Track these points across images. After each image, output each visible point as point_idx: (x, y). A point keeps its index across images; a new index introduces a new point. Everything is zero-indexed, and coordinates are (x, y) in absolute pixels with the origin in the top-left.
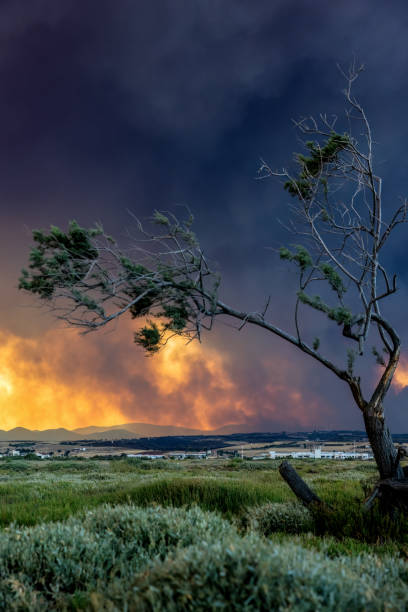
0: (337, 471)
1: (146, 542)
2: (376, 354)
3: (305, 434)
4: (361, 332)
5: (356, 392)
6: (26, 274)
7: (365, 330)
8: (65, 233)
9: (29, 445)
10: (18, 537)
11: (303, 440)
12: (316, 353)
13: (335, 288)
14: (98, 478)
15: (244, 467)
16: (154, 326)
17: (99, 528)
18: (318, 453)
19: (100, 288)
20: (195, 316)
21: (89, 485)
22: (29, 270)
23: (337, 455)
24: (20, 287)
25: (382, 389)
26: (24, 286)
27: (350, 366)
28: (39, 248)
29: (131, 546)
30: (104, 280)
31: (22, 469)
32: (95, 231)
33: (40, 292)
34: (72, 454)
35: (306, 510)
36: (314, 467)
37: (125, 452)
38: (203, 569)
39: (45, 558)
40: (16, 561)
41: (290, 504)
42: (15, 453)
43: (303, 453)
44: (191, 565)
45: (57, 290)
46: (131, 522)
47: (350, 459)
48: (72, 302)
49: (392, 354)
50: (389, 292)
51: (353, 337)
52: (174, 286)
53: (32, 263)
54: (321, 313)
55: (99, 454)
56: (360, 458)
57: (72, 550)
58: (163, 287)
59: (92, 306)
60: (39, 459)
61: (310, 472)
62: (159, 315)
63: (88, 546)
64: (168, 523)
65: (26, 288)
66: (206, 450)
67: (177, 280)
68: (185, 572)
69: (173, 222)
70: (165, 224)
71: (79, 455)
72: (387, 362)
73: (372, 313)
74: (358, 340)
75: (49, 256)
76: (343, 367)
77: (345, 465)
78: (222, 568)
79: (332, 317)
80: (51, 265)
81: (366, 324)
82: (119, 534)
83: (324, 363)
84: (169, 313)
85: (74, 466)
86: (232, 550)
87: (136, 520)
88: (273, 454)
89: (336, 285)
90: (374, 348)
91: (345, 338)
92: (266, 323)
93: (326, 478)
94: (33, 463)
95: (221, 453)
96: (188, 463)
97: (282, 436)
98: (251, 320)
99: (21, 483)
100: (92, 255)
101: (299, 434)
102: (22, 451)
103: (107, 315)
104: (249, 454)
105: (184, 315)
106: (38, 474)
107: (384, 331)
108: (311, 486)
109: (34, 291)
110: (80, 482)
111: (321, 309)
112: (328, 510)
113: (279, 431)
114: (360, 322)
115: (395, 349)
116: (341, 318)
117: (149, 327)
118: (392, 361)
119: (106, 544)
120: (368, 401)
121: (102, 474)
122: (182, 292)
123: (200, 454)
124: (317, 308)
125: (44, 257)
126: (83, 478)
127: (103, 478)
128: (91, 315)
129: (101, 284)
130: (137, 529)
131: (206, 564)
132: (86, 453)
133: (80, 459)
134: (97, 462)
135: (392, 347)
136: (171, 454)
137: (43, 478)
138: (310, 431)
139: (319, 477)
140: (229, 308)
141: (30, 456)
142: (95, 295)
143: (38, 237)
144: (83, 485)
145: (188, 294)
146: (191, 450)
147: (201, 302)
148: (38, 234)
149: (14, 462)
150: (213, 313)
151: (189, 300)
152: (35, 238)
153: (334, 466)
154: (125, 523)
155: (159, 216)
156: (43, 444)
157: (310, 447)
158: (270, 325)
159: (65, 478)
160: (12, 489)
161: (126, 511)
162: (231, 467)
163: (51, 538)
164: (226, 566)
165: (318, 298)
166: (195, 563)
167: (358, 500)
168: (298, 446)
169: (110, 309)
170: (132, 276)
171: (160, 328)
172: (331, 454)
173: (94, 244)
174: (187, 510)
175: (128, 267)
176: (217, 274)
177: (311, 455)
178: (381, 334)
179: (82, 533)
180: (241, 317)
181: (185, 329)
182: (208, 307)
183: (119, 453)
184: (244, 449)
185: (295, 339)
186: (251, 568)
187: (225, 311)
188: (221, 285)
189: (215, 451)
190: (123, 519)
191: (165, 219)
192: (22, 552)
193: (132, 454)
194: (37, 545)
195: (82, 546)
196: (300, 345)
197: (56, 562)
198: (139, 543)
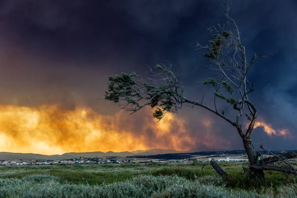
0: (235, 165)
1: (156, 189)
2: (247, 116)
3: (223, 152)
4: (241, 107)
5: (240, 131)
6: (107, 93)
7: (242, 106)
8: (121, 76)
9: (114, 158)
10: (106, 187)
11: (222, 154)
12: (223, 116)
13: (229, 91)
14: (140, 169)
15: (198, 164)
16: (160, 109)
17: (138, 183)
18: (228, 159)
19: (137, 96)
20: (175, 104)
21: (137, 172)
22: (109, 92)
23: (236, 160)
24: (106, 99)
25: (250, 129)
26: (107, 98)
27: (237, 121)
28: (111, 83)
29: (150, 190)
30: (138, 93)
31: (111, 167)
32: (132, 74)
33: (113, 100)
34: (131, 161)
35: (221, 178)
36: (226, 164)
37: (152, 160)
38: (176, 194)
39: (116, 195)
40: (105, 196)
41: (215, 176)
42: (109, 161)
43: (222, 159)
44: (171, 193)
45: (120, 98)
46: (150, 181)
47: (241, 161)
48: (126, 102)
49: (254, 115)
50: (251, 91)
51: (238, 109)
52: (165, 92)
53: (110, 89)
54: (224, 100)
55: (142, 161)
56: (245, 161)
57: (127, 192)
58: (162, 93)
59: (134, 103)
60: (118, 163)
61: (225, 166)
62: (161, 105)
63: (134, 190)
64: (165, 181)
65: (108, 98)
66: (184, 159)
67: (167, 90)
68: (168, 195)
69: (164, 67)
70: (161, 68)
71: (134, 162)
72: (252, 119)
73: (245, 99)
74: (239, 110)
75: (116, 86)
76: (234, 121)
77: (238, 163)
78: (183, 194)
79: (228, 101)
80: (117, 89)
81: (243, 104)
82: (146, 186)
83: (227, 120)
84: (165, 103)
85: (131, 165)
86: (187, 187)
87: (153, 180)
88: (210, 159)
89: (229, 89)
90: (246, 114)
91: (234, 110)
92: (203, 105)
93: (230, 167)
94: (116, 164)
95: (190, 160)
96: (176, 163)
97: (214, 153)
98: (197, 104)
99: (110, 171)
100: (133, 83)
101: (220, 152)
102: (111, 160)
103: (140, 105)
104: (201, 160)
105: (170, 103)
106: (117, 168)
107: (250, 106)
108: (224, 170)
109: (111, 100)
110: (133, 171)
111: (223, 98)
112: (230, 178)
113: (212, 151)
114: (240, 103)
115: (255, 113)
116: (232, 102)
117: (158, 110)
118: (254, 118)
119: (140, 189)
120: (245, 134)
121: (142, 168)
122: (169, 95)
123: (181, 160)
124: (221, 97)
125: (114, 86)
126: (135, 169)
127: (142, 169)
128: (134, 107)
129: (137, 94)
130: (153, 184)
131: (177, 192)
132: (136, 161)
133: (134, 163)
134: (140, 164)
135: (253, 113)
136: (170, 160)
137: (119, 169)
138: (225, 151)
139: (228, 167)
140: (188, 100)
141: (115, 162)
142: (135, 99)
143: (111, 79)
144: (135, 172)
145: (171, 95)
146: (178, 159)
147: (177, 98)
148: (111, 78)
149: (108, 164)
150: (182, 102)
151: (172, 98)
152: (110, 80)
153: (234, 164)
154: (148, 181)
155: (158, 66)
156: (120, 158)
157: (225, 157)
158: (205, 106)
159: (128, 169)
160: (106, 174)
161: (149, 177)
162: (193, 165)
163: (119, 187)
164: (184, 193)
165: (222, 94)
166: (173, 192)
167: (242, 174)
168: (220, 157)
169: (141, 103)
170: (149, 90)
171: (162, 110)
172: (233, 160)
173: (133, 79)
174: (173, 177)
175: (147, 87)
176: (183, 87)
177: (225, 160)
178: (249, 108)
179: (131, 185)
180: (193, 103)
181: (171, 109)
182: (180, 100)
183: (149, 161)
184: (199, 158)
185: (215, 111)
186: (194, 194)
187: (187, 101)
188: (184, 91)
189: (187, 159)
190: (147, 180)
191: (161, 67)
192: (107, 193)
193: (154, 161)
194: (113, 190)
195: (131, 190)
196: (217, 113)
197: (121, 196)
198: (153, 189)
